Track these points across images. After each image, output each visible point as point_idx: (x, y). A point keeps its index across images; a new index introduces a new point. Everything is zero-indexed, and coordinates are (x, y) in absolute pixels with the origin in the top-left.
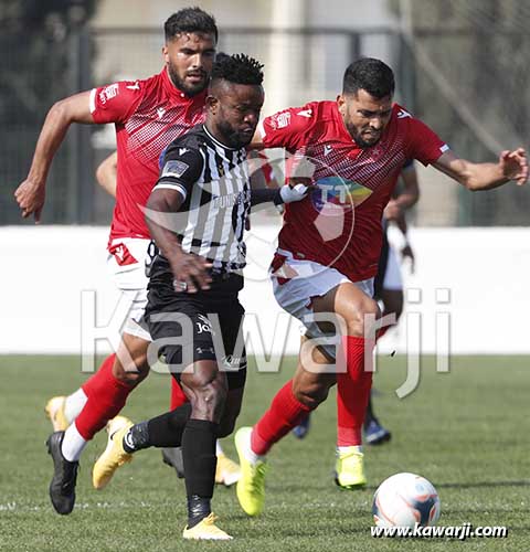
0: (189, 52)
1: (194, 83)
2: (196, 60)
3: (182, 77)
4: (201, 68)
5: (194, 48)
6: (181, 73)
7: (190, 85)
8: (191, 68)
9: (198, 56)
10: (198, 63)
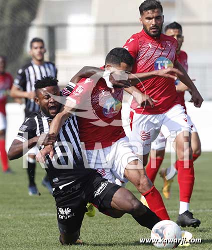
0: (150, 19)
1: (154, 32)
2: (153, 22)
3: (148, 30)
4: (155, 25)
5: (151, 17)
6: (148, 28)
7: (152, 33)
8: (151, 26)
9: (154, 19)
10: (154, 23)
